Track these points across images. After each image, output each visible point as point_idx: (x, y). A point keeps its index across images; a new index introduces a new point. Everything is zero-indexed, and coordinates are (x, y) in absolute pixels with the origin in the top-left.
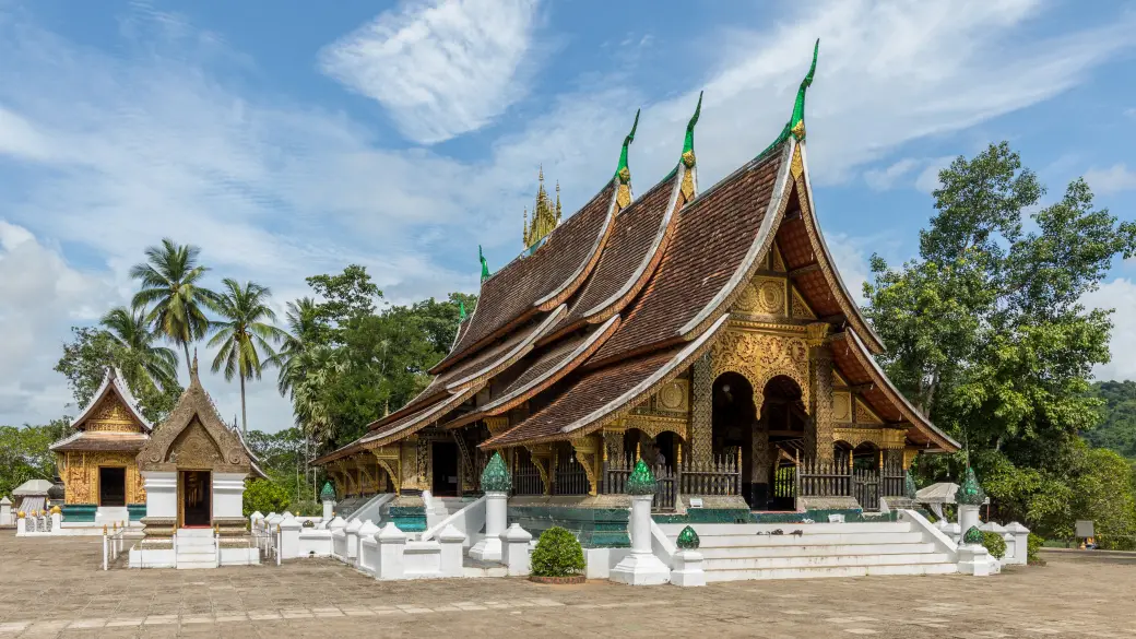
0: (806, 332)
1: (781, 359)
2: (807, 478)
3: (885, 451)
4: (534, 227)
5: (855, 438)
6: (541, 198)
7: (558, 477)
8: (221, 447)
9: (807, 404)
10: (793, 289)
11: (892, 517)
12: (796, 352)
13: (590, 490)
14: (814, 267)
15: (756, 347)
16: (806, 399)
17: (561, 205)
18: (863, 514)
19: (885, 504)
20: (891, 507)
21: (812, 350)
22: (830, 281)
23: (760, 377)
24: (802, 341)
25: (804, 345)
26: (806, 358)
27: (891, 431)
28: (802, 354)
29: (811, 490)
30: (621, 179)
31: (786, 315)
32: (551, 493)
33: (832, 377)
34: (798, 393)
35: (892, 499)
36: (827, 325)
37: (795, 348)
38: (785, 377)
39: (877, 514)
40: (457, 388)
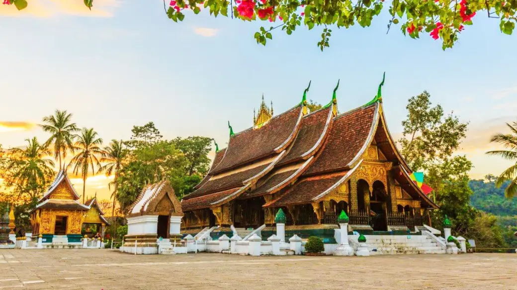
0: (384, 165)
1: (377, 174)
2: (390, 219)
3: (414, 208)
4: (259, 116)
5: (404, 204)
6: (263, 106)
7: (299, 217)
8: (174, 206)
9: (387, 191)
10: (379, 150)
11: (419, 233)
12: (382, 172)
13: (318, 222)
14: (387, 143)
15: (369, 170)
16: (386, 189)
17: (273, 109)
18: (411, 232)
19: (417, 229)
20: (419, 230)
21: (387, 172)
22: (393, 148)
23: (371, 181)
24: (384, 168)
25: (384, 170)
26: (385, 174)
27: (416, 201)
28: (384, 173)
29: (392, 223)
30: (304, 104)
31: (378, 159)
32: (296, 225)
33: (394, 181)
34: (383, 186)
35: (419, 227)
36: (392, 163)
37: (381, 170)
38: (378, 181)
39: (415, 232)
40: (246, 183)
